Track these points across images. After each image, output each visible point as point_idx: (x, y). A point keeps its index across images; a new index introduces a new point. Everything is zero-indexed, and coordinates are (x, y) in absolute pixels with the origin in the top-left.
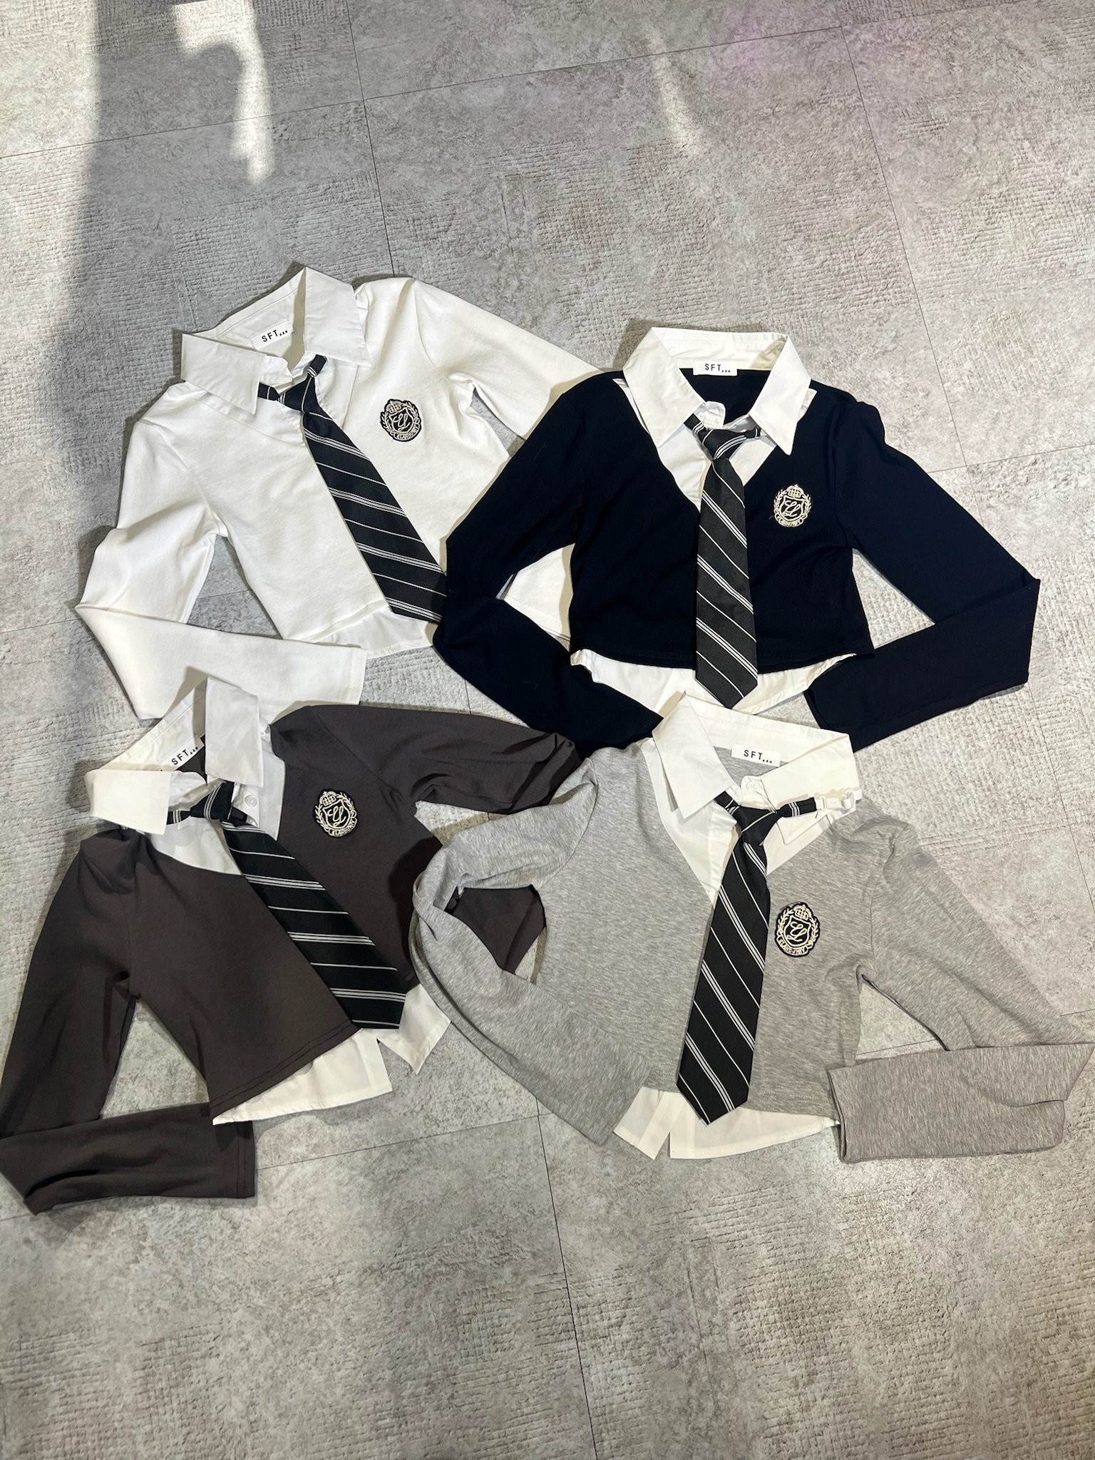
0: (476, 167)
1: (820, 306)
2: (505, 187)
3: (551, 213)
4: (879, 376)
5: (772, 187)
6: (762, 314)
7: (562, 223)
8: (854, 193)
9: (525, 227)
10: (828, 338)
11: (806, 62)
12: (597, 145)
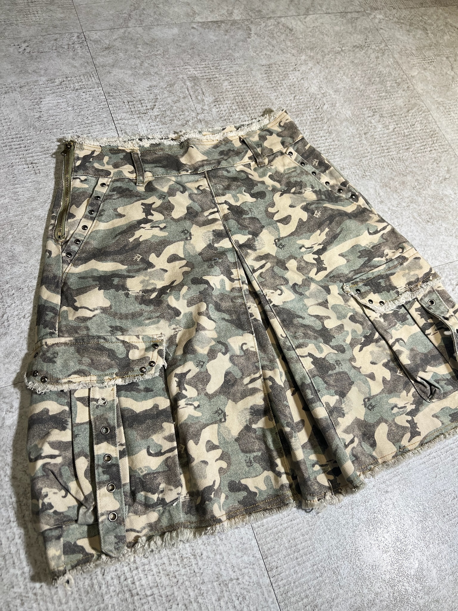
0: (167, 72)
1: (400, 153)
2: (188, 83)
3: (222, 99)
4: (447, 193)
5: (353, 88)
6: (368, 158)
7: (230, 105)
8: (399, 92)
9: (206, 107)
10: (410, 172)
11: (352, 27)
12: (243, 63)
